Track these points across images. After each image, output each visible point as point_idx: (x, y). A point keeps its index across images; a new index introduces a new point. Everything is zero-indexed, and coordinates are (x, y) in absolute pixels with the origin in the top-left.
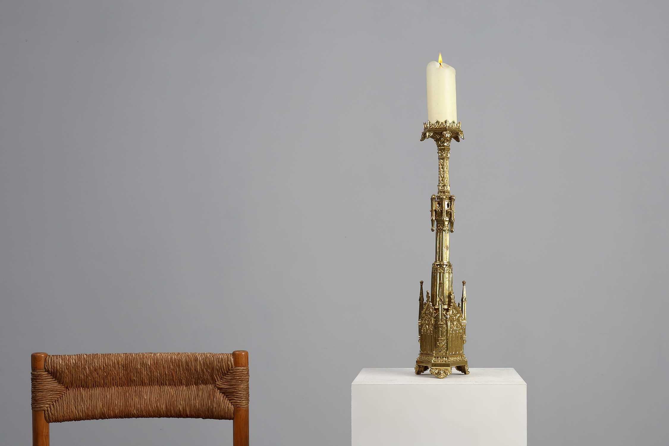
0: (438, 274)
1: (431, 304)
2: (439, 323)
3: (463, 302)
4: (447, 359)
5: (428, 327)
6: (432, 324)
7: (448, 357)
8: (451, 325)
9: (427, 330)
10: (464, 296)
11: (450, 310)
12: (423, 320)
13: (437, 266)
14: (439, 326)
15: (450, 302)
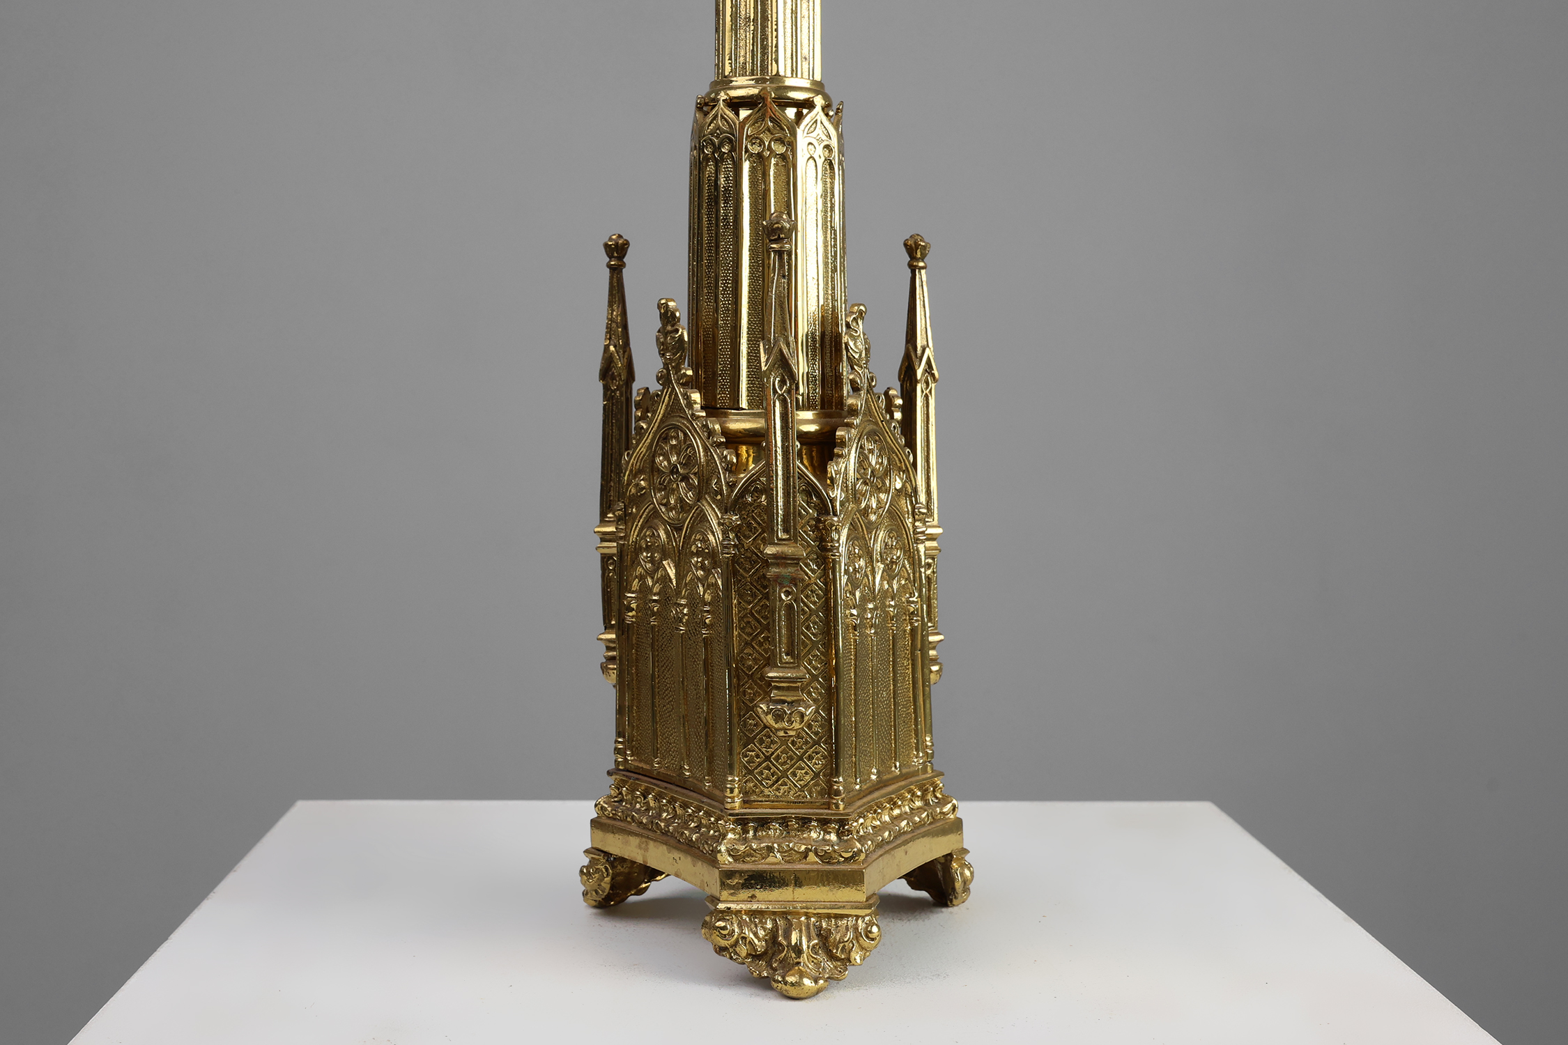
0: (746, 166)
1: (696, 396)
2: (770, 550)
3: (919, 387)
4: (839, 835)
5: (672, 572)
6: (712, 555)
7: (842, 823)
8: (852, 558)
9: (667, 598)
10: (920, 342)
11: (843, 444)
12: (634, 517)
13: (737, 114)
14: (774, 570)
15: (830, 381)
